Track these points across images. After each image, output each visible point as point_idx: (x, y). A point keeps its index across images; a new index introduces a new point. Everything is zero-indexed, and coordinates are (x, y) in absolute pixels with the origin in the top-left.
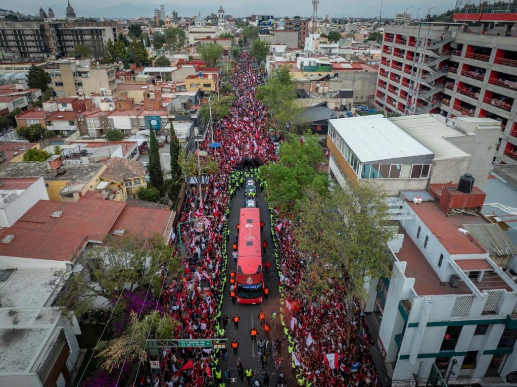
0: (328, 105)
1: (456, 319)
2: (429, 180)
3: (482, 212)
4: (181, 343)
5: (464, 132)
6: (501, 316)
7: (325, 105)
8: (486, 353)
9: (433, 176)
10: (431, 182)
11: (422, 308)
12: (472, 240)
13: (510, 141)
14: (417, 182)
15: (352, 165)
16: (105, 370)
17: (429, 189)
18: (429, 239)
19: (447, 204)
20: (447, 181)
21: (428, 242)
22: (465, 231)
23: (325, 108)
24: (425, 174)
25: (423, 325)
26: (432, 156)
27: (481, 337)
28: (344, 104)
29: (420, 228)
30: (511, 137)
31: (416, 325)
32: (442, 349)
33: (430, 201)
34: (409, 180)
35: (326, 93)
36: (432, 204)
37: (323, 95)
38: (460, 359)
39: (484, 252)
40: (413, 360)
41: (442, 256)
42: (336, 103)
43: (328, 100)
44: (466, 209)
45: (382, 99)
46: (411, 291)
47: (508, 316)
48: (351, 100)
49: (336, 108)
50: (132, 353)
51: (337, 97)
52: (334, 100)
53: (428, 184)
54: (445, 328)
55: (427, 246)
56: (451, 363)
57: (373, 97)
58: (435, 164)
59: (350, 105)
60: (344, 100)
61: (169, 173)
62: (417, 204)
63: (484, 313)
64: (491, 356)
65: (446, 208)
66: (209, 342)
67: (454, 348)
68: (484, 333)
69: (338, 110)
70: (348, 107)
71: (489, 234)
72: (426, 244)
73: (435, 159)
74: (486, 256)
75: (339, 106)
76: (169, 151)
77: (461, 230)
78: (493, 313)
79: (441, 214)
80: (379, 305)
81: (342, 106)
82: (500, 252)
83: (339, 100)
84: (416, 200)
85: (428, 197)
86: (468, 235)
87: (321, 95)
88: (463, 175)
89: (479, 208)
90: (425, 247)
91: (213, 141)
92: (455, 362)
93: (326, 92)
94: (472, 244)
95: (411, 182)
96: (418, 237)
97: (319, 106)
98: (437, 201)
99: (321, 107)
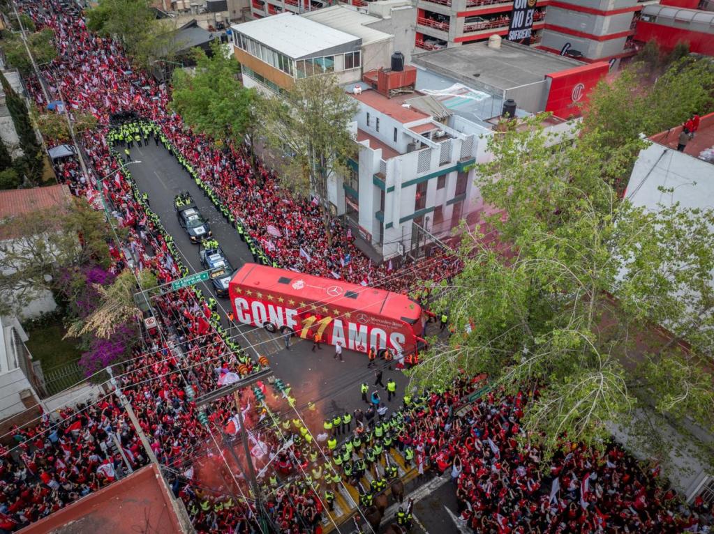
0: (198, 24)
1: (422, 175)
2: (362, 69)
3: (417, 88)
4: (175, 286)
5: (380, 17)
6: (453, 164)
7: (194, 24)
8: (449, 203)
9: (365, 64)
10: (364, 72)
11: (395, 170)
12: (416, 110)
13: (419, 31)
14: (352, 73)
15: (281, 68)
16: (103, 338)
17: (364, 79)
18: (380, 121)
19: (386, 86)
20: (378, 67)
21: (380, 125)
22: (408, 106)
23: (196, 29)
24: (357, 64)
25: (398, 186)
26: (360, 42)
27: (442, 190)
28: (219, 20)
29: (368, 114)
30: (419, 26)
31: (392, 189)
32: (416, 209)
33: (369, 90)
34: (344, 72)
35: (190, 9)
36: (371, 92)
37: (186, 12)
38: (431, 215)
39: (428, 116)
40: (396, 224)
41: (396, 130)
42: (208, 21)
43: (197, 18)
44: (403, 87)
45: (262, 10)
46: (381, 161)
47: (458, 163)
48: (227, 14)
49: (210, 27)
50: (123, 315)
51: (207, 11)
52: (204, 17)
53: (362, 74)
54: (415, 186)
55: (380, 129)
56: (425, 221)
57: (249, 9)
58: (363, 49)
59: (227, 20)
60: (218, 14)
61: (17, 148)
62: (358, 94)
63: (440, 165)
64: (452, 206)
65: (386, 91)
66: (205, 274)
67: (424, 207)
68: (443, 186)
69: (214, 30)
70: (226, 25)
71: (428, 104)
72: (377, 127)
73: (363, 44)
74: (431, 119)
75: (212, 24)
76: (8, 112)
77: (404, 105)
78: (447, 163)
79: (383, 99)
80: (349, 202)
81: (217, 23)
82: (441, 116)
83: (211, 16)
84: (356, 90)
85: (366, 86)
86: (412, 108)
87: (183, 13)
88: (393, 54)
89: (413, 85)
90: (377, 131)
91: (48, 102)
92: (427, 219)
93: (188, 7)
94: (417, 114)
95: (346, 74)
96: (368, 125)
97: (188, 27)
98: (374, 87)
99: (191, 29)
